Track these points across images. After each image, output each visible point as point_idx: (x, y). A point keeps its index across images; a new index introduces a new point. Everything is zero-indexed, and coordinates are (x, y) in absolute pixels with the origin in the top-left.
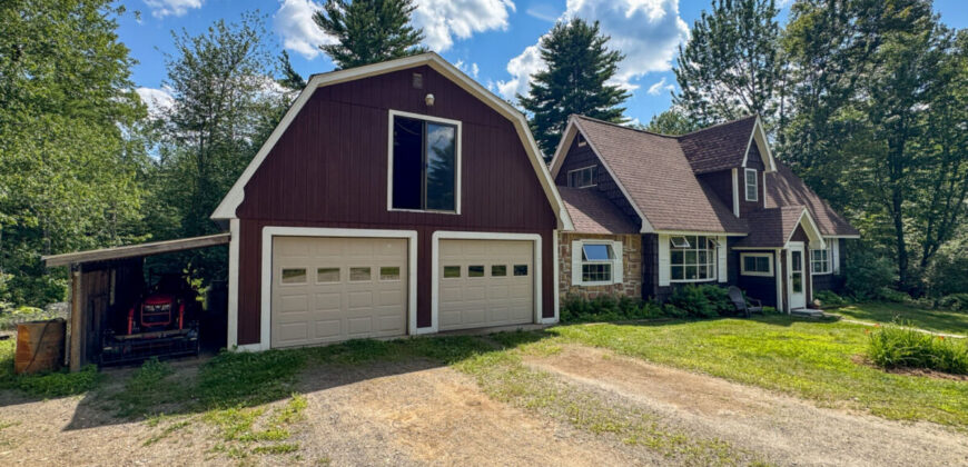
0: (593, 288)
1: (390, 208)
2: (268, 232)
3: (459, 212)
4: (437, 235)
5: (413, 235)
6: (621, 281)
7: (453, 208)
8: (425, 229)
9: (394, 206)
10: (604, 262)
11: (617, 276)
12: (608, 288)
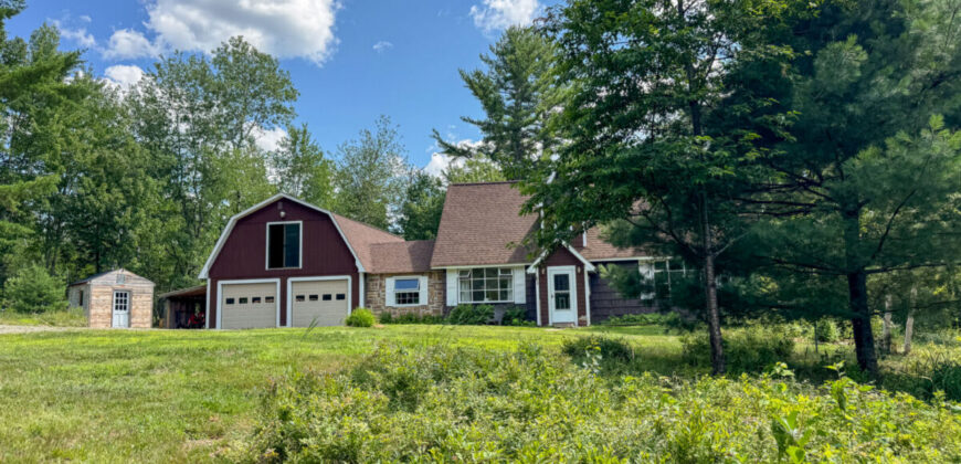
0: (404, 309)
1: (267, 268)
2: (220, 283)
3: (301, 267)
4: (290, 280)
5: (278, 280)
6: (426, 303)
7: (298, 265)
8: (284, 277)
9: (270, 267)
10: (413, 291)
11: (424, 299)
12: (416, 308)
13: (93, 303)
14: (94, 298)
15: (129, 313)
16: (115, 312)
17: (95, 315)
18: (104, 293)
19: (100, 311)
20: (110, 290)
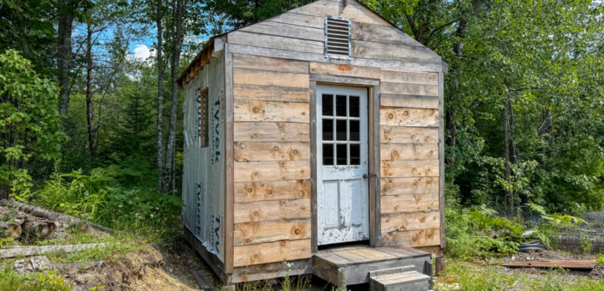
13: (239, 134)
14: (242, 114)
15: (370, 177)
16: (324, 172)
17: (251, 188)
18: (284, 95)
19: (269, 170)
20: (304, 81)
